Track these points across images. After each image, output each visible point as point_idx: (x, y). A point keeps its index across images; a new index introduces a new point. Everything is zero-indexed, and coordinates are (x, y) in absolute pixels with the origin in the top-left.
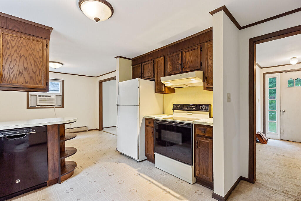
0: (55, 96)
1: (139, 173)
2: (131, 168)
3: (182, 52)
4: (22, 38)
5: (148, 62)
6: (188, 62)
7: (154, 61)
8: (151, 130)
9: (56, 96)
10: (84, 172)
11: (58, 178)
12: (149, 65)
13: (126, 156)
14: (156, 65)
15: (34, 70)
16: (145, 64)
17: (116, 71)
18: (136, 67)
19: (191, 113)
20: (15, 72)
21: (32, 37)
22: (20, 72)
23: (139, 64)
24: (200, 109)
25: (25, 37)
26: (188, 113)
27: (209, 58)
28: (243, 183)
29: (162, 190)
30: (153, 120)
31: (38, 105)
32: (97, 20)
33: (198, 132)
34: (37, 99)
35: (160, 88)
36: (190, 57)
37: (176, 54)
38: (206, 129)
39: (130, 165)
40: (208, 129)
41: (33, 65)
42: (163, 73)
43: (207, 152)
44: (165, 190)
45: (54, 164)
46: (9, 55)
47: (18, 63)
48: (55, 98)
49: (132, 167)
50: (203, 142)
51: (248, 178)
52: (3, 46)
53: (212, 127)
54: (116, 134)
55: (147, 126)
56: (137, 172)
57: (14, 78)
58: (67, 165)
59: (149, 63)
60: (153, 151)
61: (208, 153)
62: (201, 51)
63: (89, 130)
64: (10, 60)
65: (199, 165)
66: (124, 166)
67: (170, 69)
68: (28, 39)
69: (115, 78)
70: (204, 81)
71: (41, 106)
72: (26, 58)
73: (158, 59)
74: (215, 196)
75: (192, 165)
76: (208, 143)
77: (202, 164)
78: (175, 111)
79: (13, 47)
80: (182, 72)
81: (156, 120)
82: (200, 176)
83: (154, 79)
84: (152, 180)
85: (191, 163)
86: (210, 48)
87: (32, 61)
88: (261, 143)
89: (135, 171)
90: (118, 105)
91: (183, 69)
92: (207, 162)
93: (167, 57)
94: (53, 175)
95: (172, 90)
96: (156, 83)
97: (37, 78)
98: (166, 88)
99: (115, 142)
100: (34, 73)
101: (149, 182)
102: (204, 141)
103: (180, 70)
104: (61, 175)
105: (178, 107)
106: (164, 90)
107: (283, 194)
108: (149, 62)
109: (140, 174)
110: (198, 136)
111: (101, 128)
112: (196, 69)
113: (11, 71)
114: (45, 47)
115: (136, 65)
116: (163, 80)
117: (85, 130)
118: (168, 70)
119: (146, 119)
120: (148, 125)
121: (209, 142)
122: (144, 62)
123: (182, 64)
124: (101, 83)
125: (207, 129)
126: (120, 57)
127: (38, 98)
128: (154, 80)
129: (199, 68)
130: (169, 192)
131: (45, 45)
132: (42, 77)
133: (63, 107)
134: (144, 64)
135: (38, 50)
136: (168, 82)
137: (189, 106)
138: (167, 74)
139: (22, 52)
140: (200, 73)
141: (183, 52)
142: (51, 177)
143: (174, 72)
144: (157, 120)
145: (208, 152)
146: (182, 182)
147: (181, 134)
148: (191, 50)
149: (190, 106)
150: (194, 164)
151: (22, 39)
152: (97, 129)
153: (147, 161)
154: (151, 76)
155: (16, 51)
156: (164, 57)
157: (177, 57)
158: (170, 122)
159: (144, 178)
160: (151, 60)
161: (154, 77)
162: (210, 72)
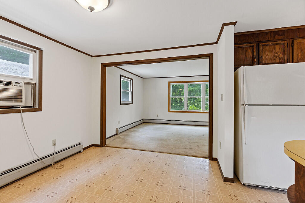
5: (274, 43)
12: (277, 47)
16: (267, 45)
59: (277, 44)
63: (84, 149)
111: (104, 143)
117: (79, 150)
122: (263, 42)
124: (104, 67)
160: (283, 40)
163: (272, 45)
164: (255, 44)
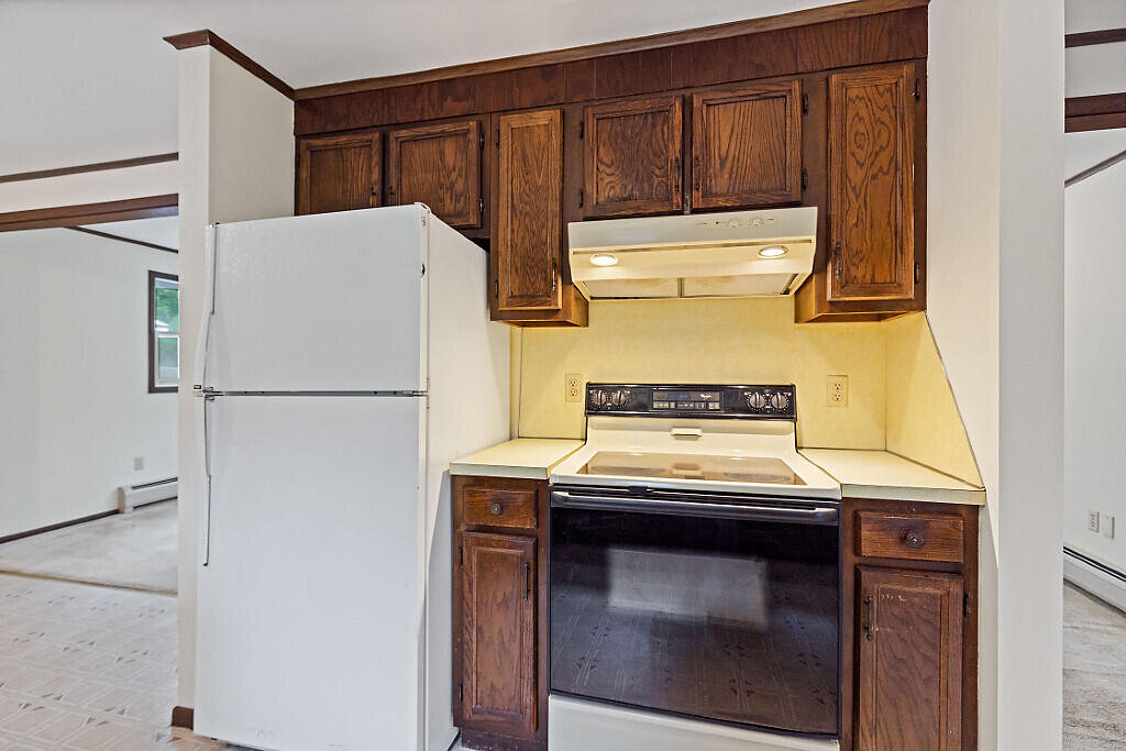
3: (687, 105)
5: (438, 129)
6: (723, 163)
7: (481, 125)
12: (449, 147)
14: (502, 153)
16: (415, 140)
18: (337, 149)
19: (697, 432)
23: (369, 129)
24: (748, 409)
26: (676, 431)
27: (853, 154)
33: (876, 544)
35: (527, 293)
36: (738, 132)
37: (650, 104)
40: (939, 523)
50: (904, 594)
59: (445, 135)
61: (929, 654)
62: (803, 112)
67: (603, 186)
73: (516, 120)
76: (934, 597)
77: (892, 721)
83: (482, 233)
86: (857, 102)
90: (210, 395)
91: (695, 194)
92: (927, 702)
93: (583, 117)
102: (906, 589)
103: (674, 198)
105: (603, 401)
106: (559, 305)
108: (448, 127)
110: (872, 563)
112: (779, 199)
115: (338, 133)
118: (593, 190)
121: (939, 592)
122: (405, 126)
125: (933, 524)
128: (481, 244)
134: (404, 133)
137: (683, 395)
138: (582, 211)
141: (697, 103)
143: (631, 203)
144: (574, 488)
148: (744, 99)
149: (693, 395)
156: (565, 115)
157: (654, 126)
160: (464, 116)
162: (856, 225)
163: (431, 137)
164: (377, 135)
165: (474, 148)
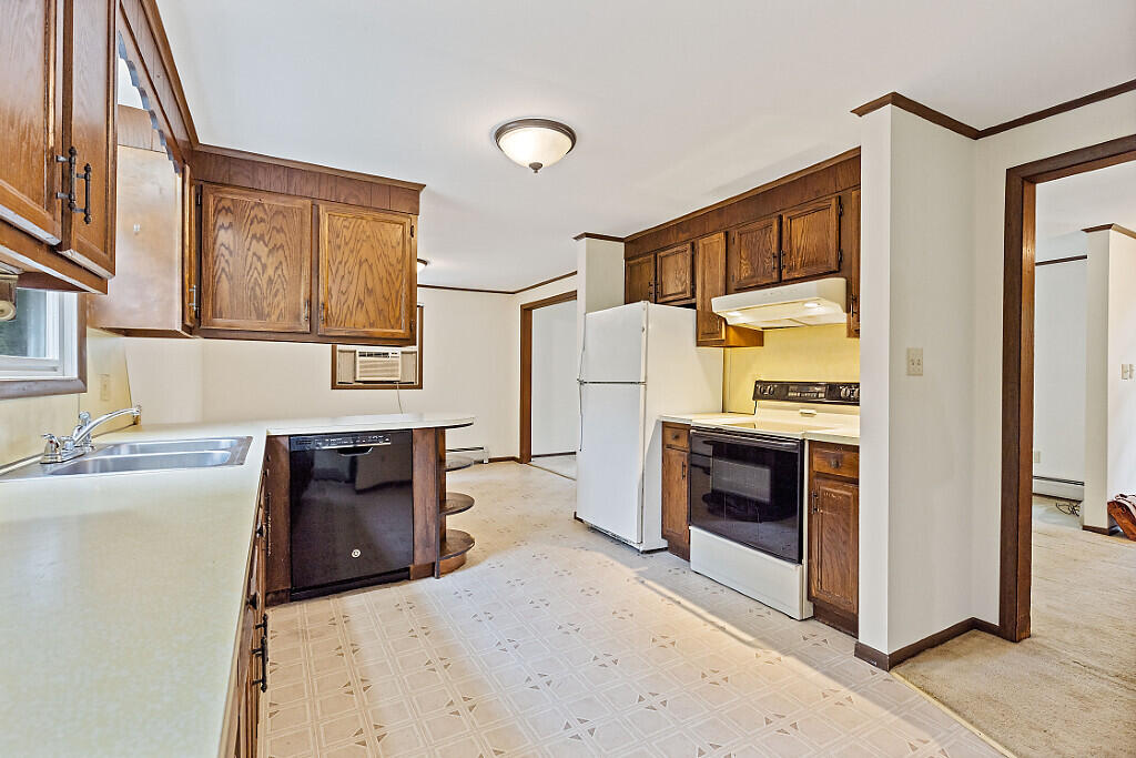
0: (399, 354)
1: (642, 579)
2: (618, 565)
3: (781, 217)
4: (362, 218)
5: (675, 249)
6: (799, 250)
7: (693, 245)
8: (679, 460)
9: (403, 353)
10: (492, 561)
11: (434, 564)
12: (680, 257)
13: (604, 534)
14: (700, 258)
15: (387, 294)
16: (667, 256)
17: (576, 273)
18: (639, 264)
19: (812, 411)
20: (350, 302)
21: (382, 216)
22: (360, 301)
23: (649, 253)
24: (840, 398)
25: (370, 215)
26: (801, 410)
28: (975, 636)
29: (702, 622)
30: (687, 427)
31: (358, 379)
32: (536, 167)
33: (820, 465)
34: (355, 362)
35: (710, 331)
36: (806, 233)
37: (763, 223)
38: (842, 456)
39: (615, 558)
40: (848, 456)
41: (384, 281)
42: (720, 284)
43: (843, 524)
44: (712, 623)
45: (427, 527)
46: (340, 263)
47: (355, 281)
48: (400, 360)
49: (622, 563)
50: (835, 494)
51: (997, 624)
52: (329, 242)
53: (856, 449)
54: (573, 476)
55: (669, 447)
56: (635, 575)
57: (348, 316)
58: (450, 538)
59: (678, 252)
60: (685, 523)
61: (846, 528)
62: (840, 215)
63: (491, 461)
64: (341, 273)
65: (820, 564)
66: (599, 557)
67: (742, 271)
68: (375, 220)
69: (572, 296)
70: (848, 311)
71: (365, 382)
72: (370, 267)
73: (706, 240)
74: (863, 653)
75: (800, 562)
76: (848, 496)
77: (828, 562)
78: (760, 402)
79: (347, 244)
80: (780, 282)
81: (693, 428)
82: (823, 596)
83: (693, 301)
84: (678, 598)
85: (796, 557)
87: (384, 274)
88: (1128, 538)
89: (631, 573)
90: (582, 383)
91: (784, 271)
92: (845, 554)
93: (734, 234)
94: (424, 553)
95: (755, 337)
96: (700, 314)
97: (391, 314)
98: (731, 329)
99: (574, 497)
100: (387, 300)
101: (667, 601)
102: (835, 491)
103: (775, 275)
104: (441, 555)
106: (724, 337)
107: (1116, 680)
108: (679, 248)
109: (643, 582)
110: (819, 475)
111: (526, 457)
112: (825, 270)
113: (343, 298)
114: (408, 236)
115: (638, 257)
116: (720, 305)
117: (480, 459)
118: (736, 273)
119: (665, 425)
120: (673, 443)
121: (850, 494)
122: (663, 249)
123: (779, 256)
124: (527, 311)
125: (845, 456)
126: (588, 235)
127: (359, 359)
128: (693, 306)
129: (834, 268)
130: (723, 629)
131: (408, 229)
132: (403, 309)
133: (420, 387)
134: (662, 254)
135: (394, 245)
136: (737, 310)
137: (805, 389)
138: (733, 285)
139: (364, 253)
140: (837, 284)
141: (784, 219)
142: (419, 559)
143: (755, 280)
144: (697, 428)
145: (848, 524)
146: (769, 613)
147: (767, 471)
148: (808, 213)
149: (811, 388)
150: (805, 561)
151: (364, 221)
152: (513, 459)
153: (667, 553)
154: (684, 292)
155: (352, 252)
156: (727, 234)
157: (766, 234)
158: (745, 434)
159: (653, 589)
160: (685, 242)
161: (693, 295)
163: (674, 254)
164: (653, 255)
165: (689, 258)
